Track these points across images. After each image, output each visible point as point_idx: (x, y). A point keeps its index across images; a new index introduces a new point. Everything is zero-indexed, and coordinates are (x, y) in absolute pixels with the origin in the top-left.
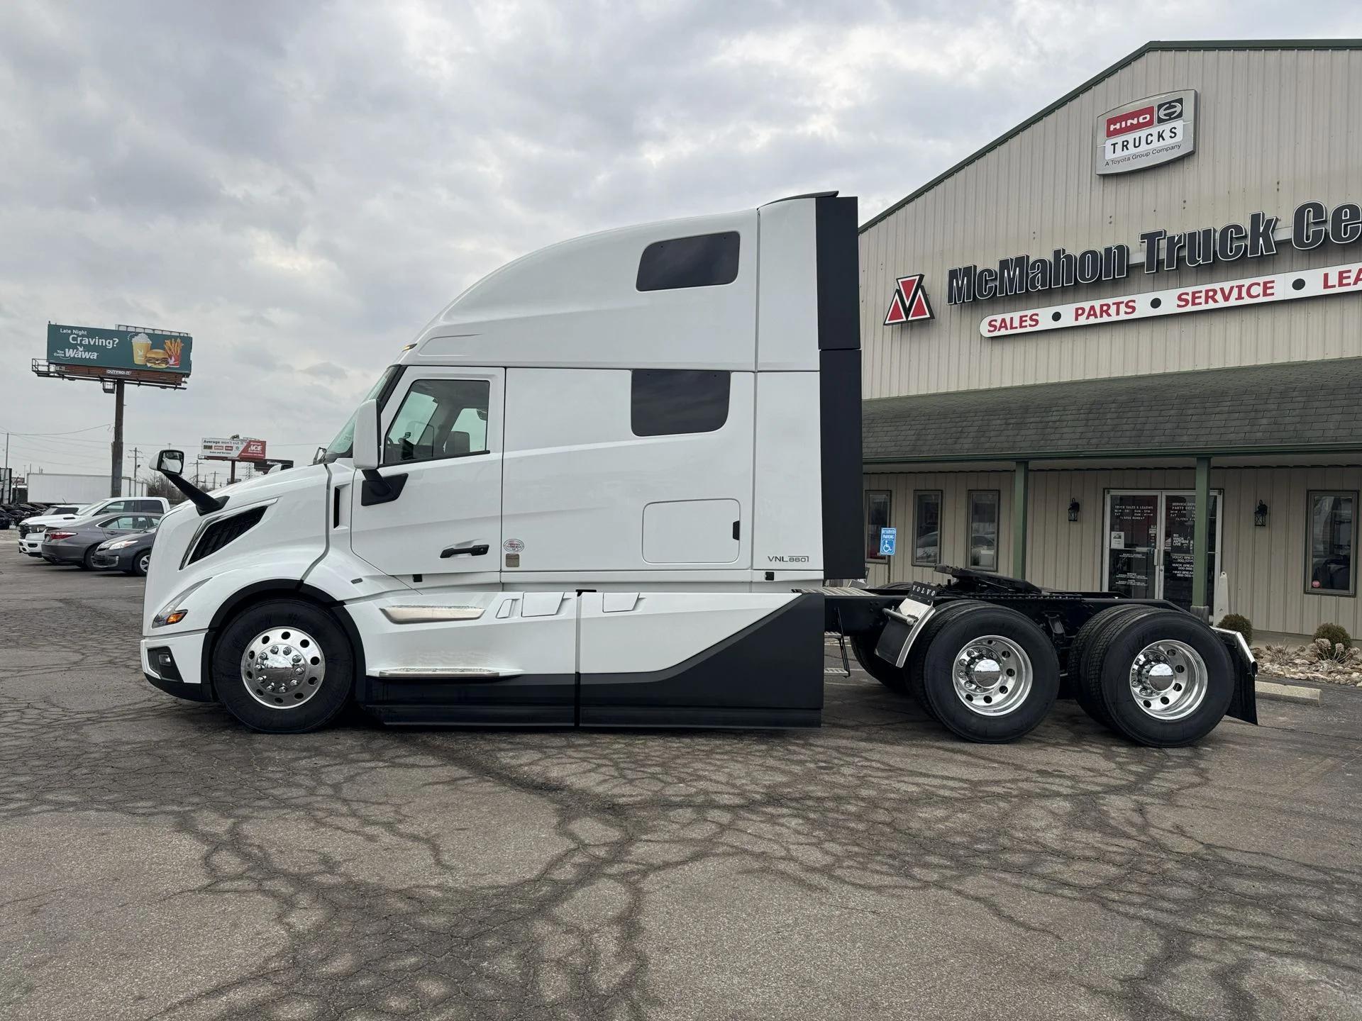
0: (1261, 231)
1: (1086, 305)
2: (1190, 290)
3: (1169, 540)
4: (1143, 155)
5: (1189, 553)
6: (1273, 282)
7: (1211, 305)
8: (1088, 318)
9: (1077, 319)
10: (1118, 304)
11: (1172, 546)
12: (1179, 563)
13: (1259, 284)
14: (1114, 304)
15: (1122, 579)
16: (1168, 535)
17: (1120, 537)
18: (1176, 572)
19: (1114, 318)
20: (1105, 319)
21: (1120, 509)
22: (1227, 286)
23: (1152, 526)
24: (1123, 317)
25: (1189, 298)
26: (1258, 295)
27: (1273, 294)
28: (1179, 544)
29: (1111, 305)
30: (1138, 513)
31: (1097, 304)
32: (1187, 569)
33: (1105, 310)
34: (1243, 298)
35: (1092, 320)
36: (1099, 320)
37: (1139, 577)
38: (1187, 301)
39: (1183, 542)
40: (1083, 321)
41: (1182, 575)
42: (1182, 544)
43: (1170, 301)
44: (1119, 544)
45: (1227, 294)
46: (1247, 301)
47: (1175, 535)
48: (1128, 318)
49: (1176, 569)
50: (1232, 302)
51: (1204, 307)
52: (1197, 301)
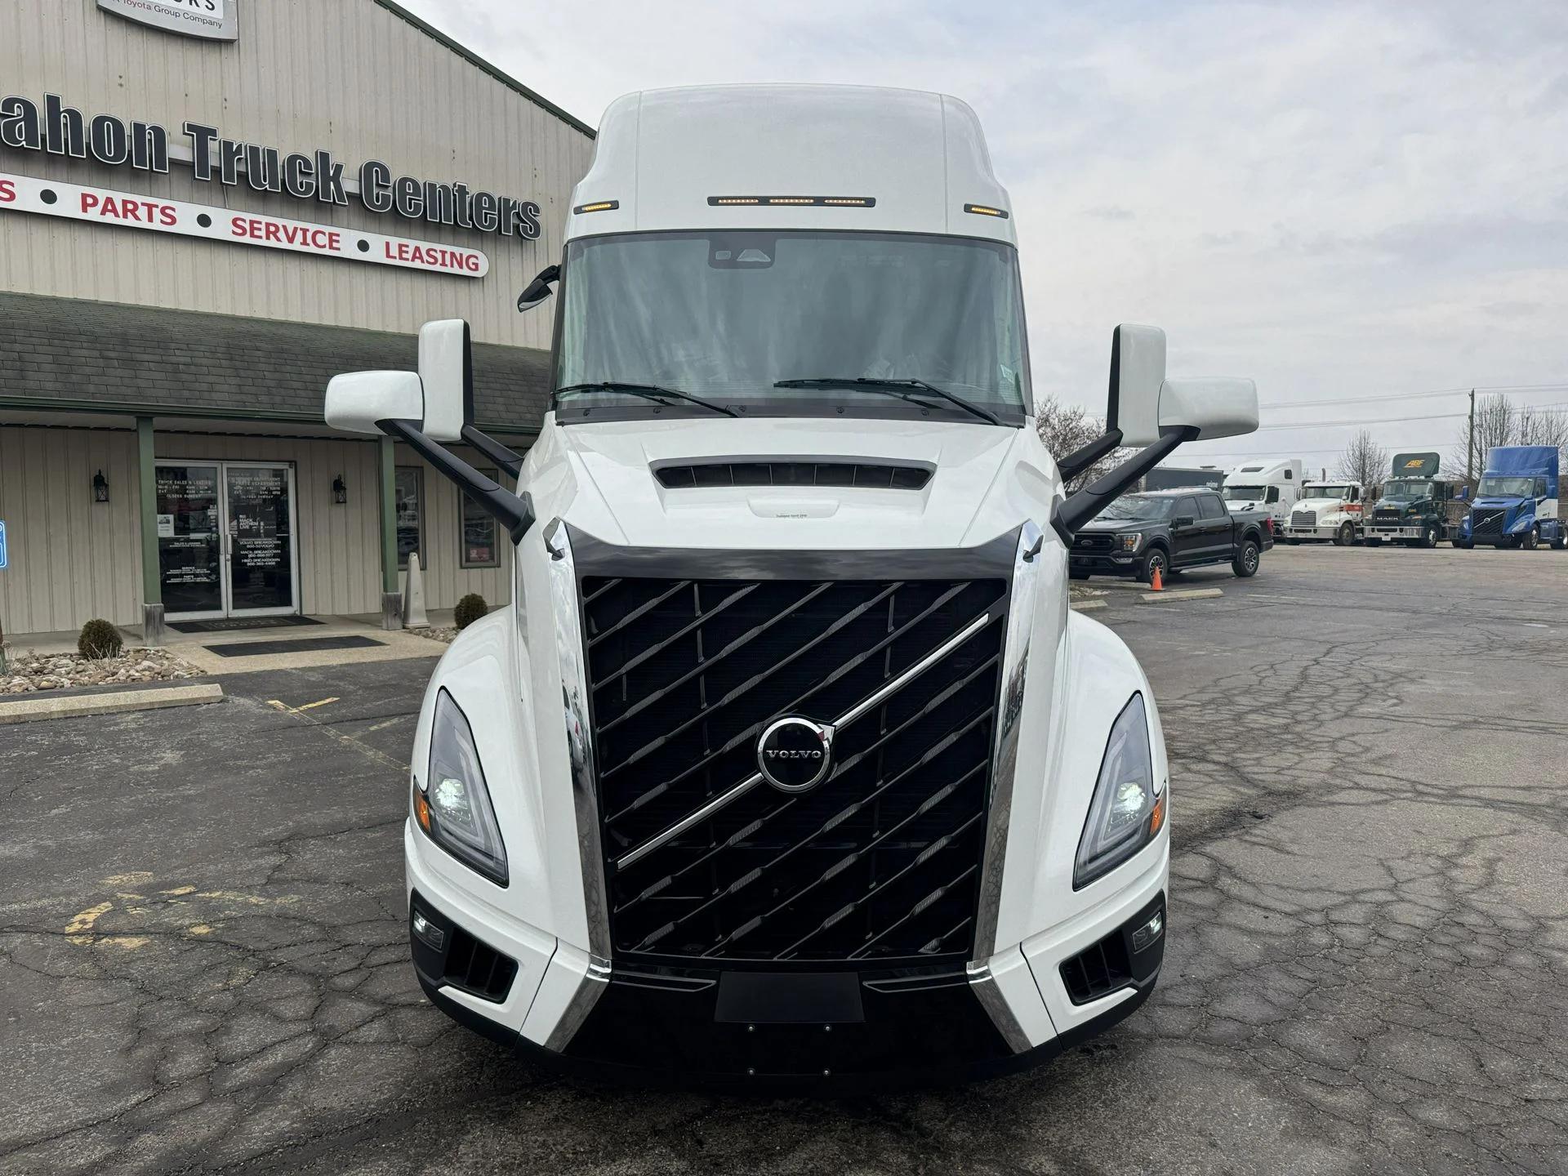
0: (331, 175)
1: (102, 194)
2: (249, 217)
3: (235, 523)
4: (169, 12)
5: (260, 537)
6: (338, 235)
7: (273, 243)
8: (103, 213)
9: (85, 210)
10: (150, 207)
11: (239, 530)
12: (249, 549)
13: (324, 233)
14: (143, 204)
15: (176, 576)
16: (234, 516)
17: (168, 522)
18: (245, 561)
19: (144, 224)
20: (130, 221)
21: (165, 484)
22: (291, 224)
23: (211, 506)
24: (156, 225)
25: (247, 226)
26: (324, 246)
27: (338, 249)
28: (248, 527)
29: (139, 205)
30: (191, 490)
31: (118, 197)
32: (258, 556)
33: (130, 209)
34: (308, 245)
35: (110, 218)
36: (120, 221)
37: (198, 571)
38: (244, 230)
39: (252, 524)
40: (94, 214)
41: (253, 564)
42: (251, 526)
43: (222, 225)
44: (167, 531)
45: (290, 234)
46: (312, 249)
47: (241, 516)
48: (163, 230)
49: (246, 556)
50: (296, 246)
51: (263, 242)
52: (256, 233)
